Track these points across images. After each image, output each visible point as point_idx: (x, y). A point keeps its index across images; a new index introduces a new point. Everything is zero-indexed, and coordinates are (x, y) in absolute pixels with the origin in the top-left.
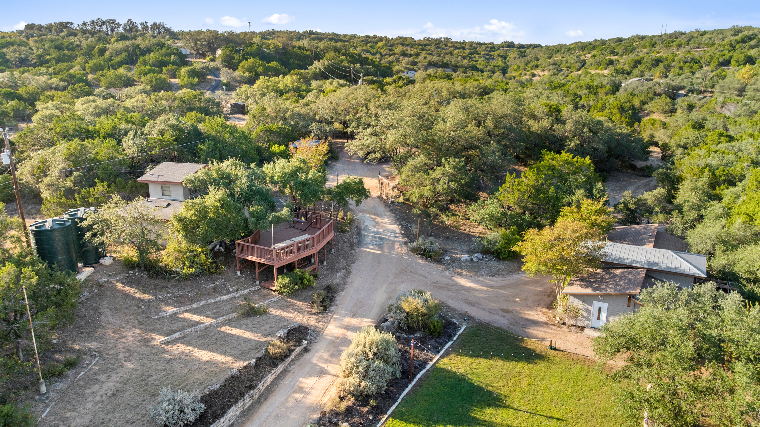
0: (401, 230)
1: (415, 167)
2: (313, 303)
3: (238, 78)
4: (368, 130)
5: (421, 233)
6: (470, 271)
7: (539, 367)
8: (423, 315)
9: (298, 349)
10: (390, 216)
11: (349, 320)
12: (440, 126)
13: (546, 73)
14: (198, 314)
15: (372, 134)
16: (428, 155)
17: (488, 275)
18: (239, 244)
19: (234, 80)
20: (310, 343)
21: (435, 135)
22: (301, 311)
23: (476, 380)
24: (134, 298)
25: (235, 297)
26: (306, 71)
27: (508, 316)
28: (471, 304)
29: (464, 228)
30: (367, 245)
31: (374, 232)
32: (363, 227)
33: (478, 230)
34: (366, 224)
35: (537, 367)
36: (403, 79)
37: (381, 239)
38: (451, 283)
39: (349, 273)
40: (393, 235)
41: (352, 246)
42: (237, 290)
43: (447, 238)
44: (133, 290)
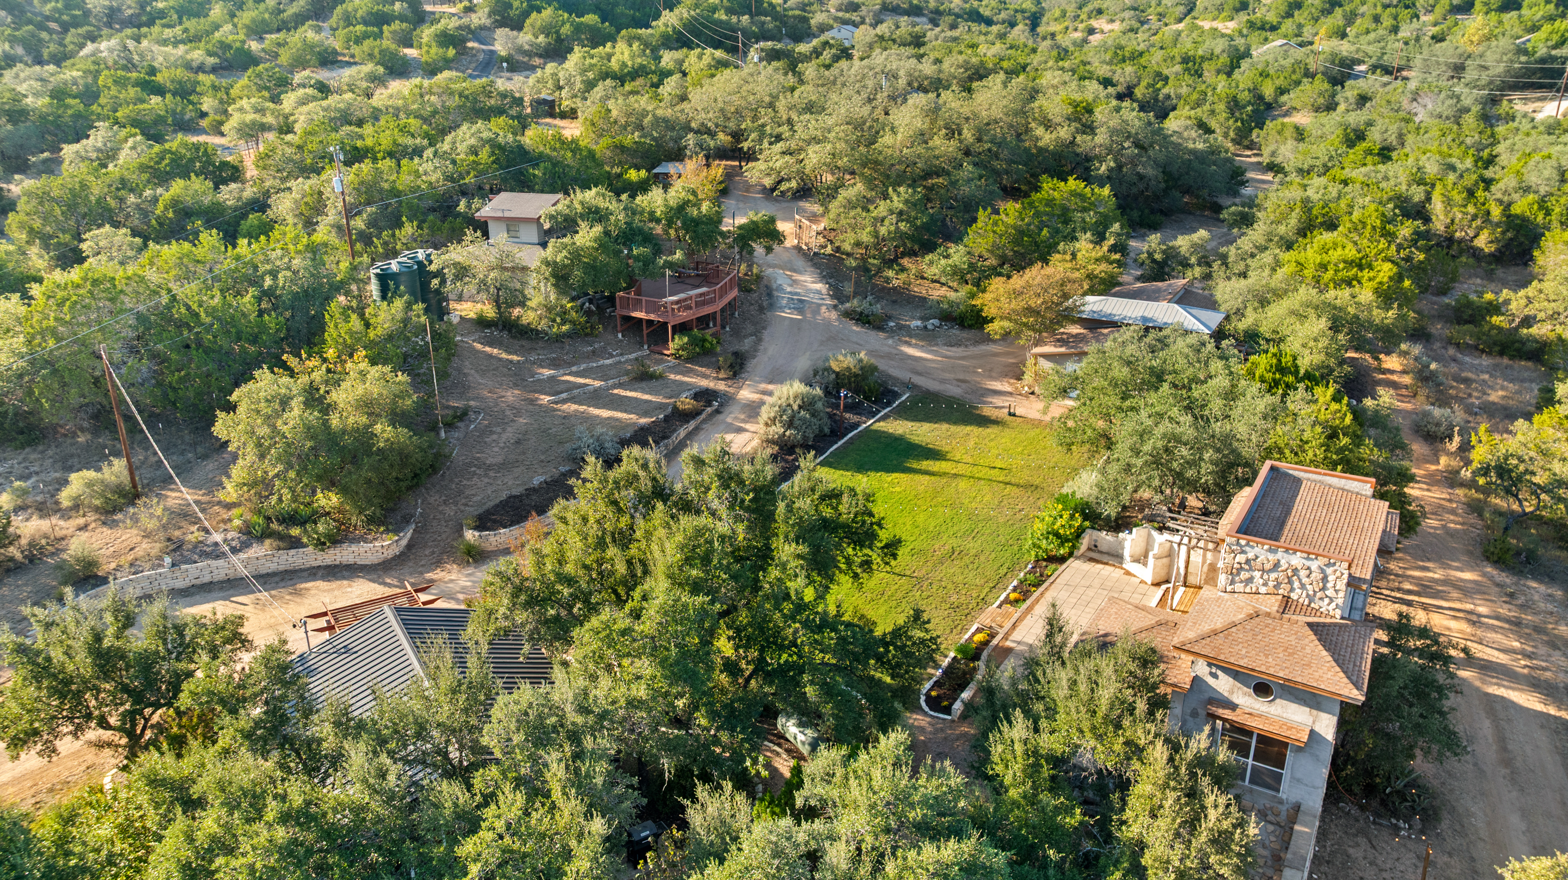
0: (829, 290)
1: (849, 201)
2: (719, 369)
3: (527, 47)
4: (779, 145)
5: (856, 294)
6: (922, 339)
7: (992, 431)
8: (856, 376)
9: (709, 410)
10: (813, 273)
11: (763, 386)
12: (886, 139)
13: (1117, 26)
14: (581, 377)
15: (784, 153)
16: (869, 182)
17: (945, 344)
18: (621, 298)
19: (520, 50)
20: (721, 405)
21: (880, 153)
22: (705, 376)
23: (915, 439)
24: (500, 359)
25: (620, 362)
26: (650, 31)
27: (964, 385)
28: (920, 374)
29: (920, 289)
30: (782, 309)
31: (790, 293)
32: (774, 286)
33: (938, 293)
34: (779, 282)
35: (989, 430)
36: (831, 46)
37: (801, 301)
38: (894, 351)
39: (760, 340)
40: (817, 296)
41: (761, 309)
42: (622, 354)
43: (894, 302)
44: (496, 351)
